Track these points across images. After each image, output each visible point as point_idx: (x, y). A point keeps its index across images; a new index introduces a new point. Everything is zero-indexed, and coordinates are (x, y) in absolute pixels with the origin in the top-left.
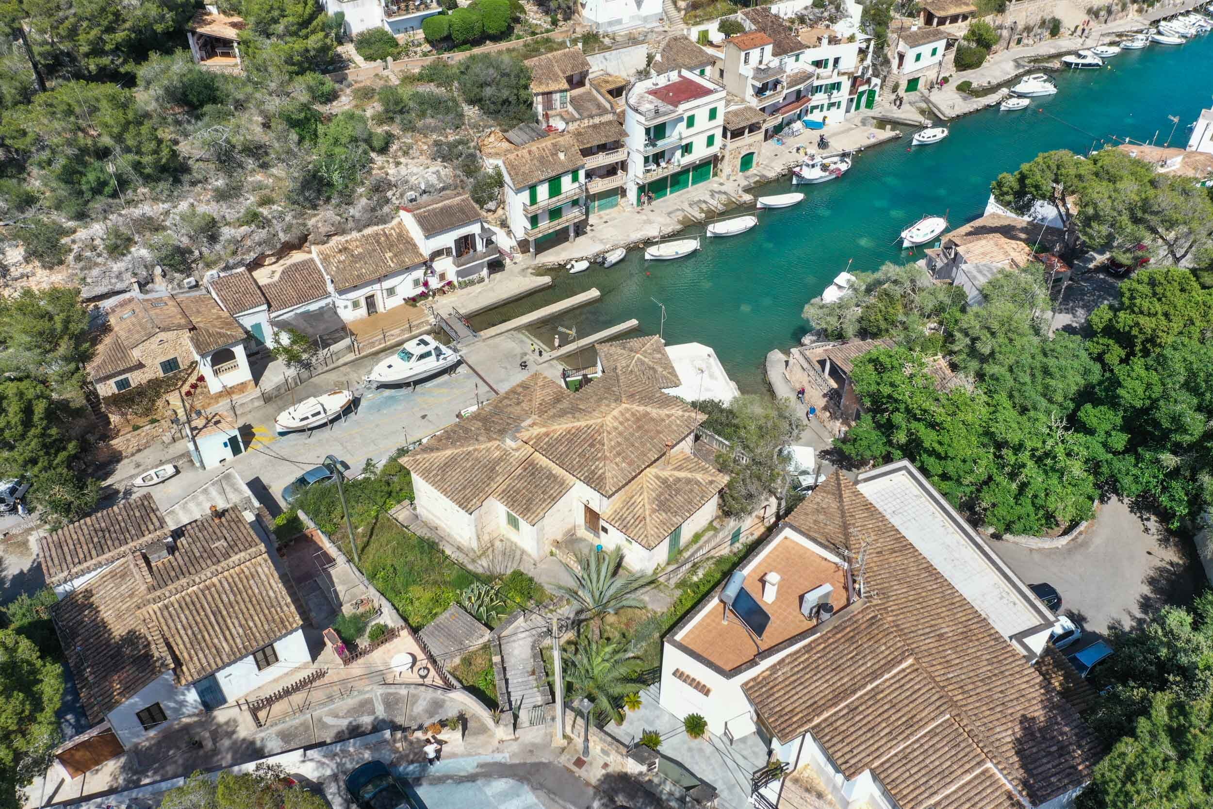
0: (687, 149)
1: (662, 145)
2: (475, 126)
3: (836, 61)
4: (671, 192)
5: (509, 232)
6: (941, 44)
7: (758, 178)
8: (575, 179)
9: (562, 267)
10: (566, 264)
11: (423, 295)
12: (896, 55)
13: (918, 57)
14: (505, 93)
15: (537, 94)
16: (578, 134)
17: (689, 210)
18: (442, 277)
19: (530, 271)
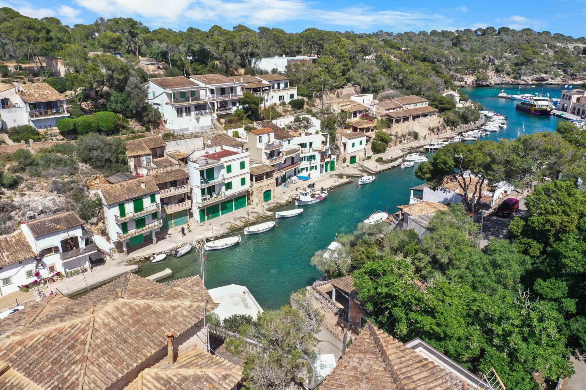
0: (229, 186)
1: (211, 183)
2: (86, 174)
3: (311, 144)
4: (222, 214)
5: (108, 239)
6: (364, 139)
7: (275, 204)
8: (153, 200)
9: (147, 259)
10: (150, 257)
11: (36, 283)
12: (342, 144)
13: (353, 145)
14: (108, 155)
15: (130, 157)
16: (156, 177)
17: (234, 222)
18: (52, 269)
19: (124, 263)
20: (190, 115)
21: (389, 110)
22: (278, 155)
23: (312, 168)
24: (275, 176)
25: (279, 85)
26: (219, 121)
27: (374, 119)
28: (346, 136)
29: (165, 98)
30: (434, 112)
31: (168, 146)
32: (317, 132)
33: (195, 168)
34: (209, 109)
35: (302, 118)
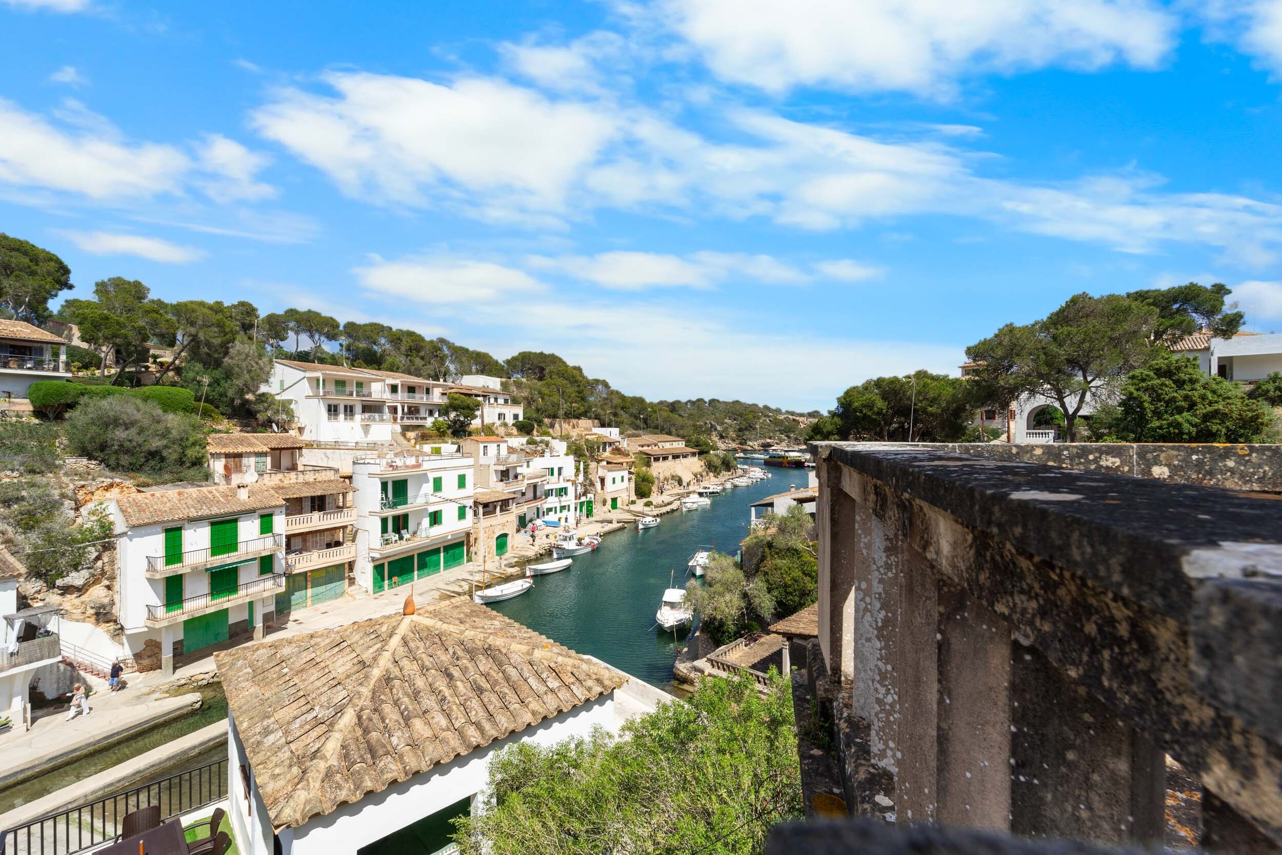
0: (435, 518)
1: (402, 508)
2: (79, 475)
3: (560, 469)
4: (419, 577)
5: (117, 631)
6: (625, 474)
8: (266, 527)
12: (598, 480)
13: (613, 481)
15: (216, 455)
16: (278, 488)
17: (444, 587)
19: (157, 694)
20: (352, 419)
21: (642, 446)
22: (516, 477)
23: (563, 508)
24: (515, 511)
25: (496, 400)
26: (404, 435)
27: (628, 455)
28: (603, 467)
29: (305, 388)
30: (694, 454)
31: (307, 458)
32: (567, 454)
33: (371, 475)
34: (387, 415)
35: (538, 439)
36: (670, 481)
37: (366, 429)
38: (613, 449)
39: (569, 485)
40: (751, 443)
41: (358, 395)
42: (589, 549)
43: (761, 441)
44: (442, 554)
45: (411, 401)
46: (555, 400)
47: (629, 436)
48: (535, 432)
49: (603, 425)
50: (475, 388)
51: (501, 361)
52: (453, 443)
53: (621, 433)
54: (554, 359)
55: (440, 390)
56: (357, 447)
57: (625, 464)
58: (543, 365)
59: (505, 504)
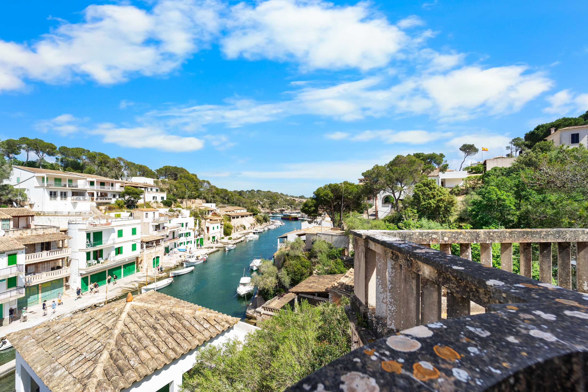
0: (119, 251)
1: (99, 246)
3: (187, 224)
6: (219, 225)
8: (12, 262)
13: (213, 228)
16: (19, 238)
17: (126, 286)
20: (65, 199)
21: (227, 212)
22: (164, 228)
23: (188, 242)
24: (163, 245)
25: (151, 189)
26: (98, 208)
27: (220, 216)
28: (208, 222)
29: (35, 182)
30: (251, 215)
31: (36, 221)
32: (190, 216)
33: (80, 230)
34: (87, 197)
35: (175, 209)
36: (240, 228)
37: (74, 204)
38: (213, 214)
39: (191, 231)
40: (275, 210)
41: (69, 187)
42: (202, 261)
43: (280, 209)
44: (122, 269)
45: (102, 190)
46: (183, 190)
47: (220, 207)
48: (173, 206)
49: (207, 202)
50: (140, 184)
51: (153, 170)
52: (127, 212)
53: (217, 206)
54: (182, 170)
55: (120, 184)
56: (69, 214)
57: (218, 221)
58: (177, 173)
59: (158, 242)
